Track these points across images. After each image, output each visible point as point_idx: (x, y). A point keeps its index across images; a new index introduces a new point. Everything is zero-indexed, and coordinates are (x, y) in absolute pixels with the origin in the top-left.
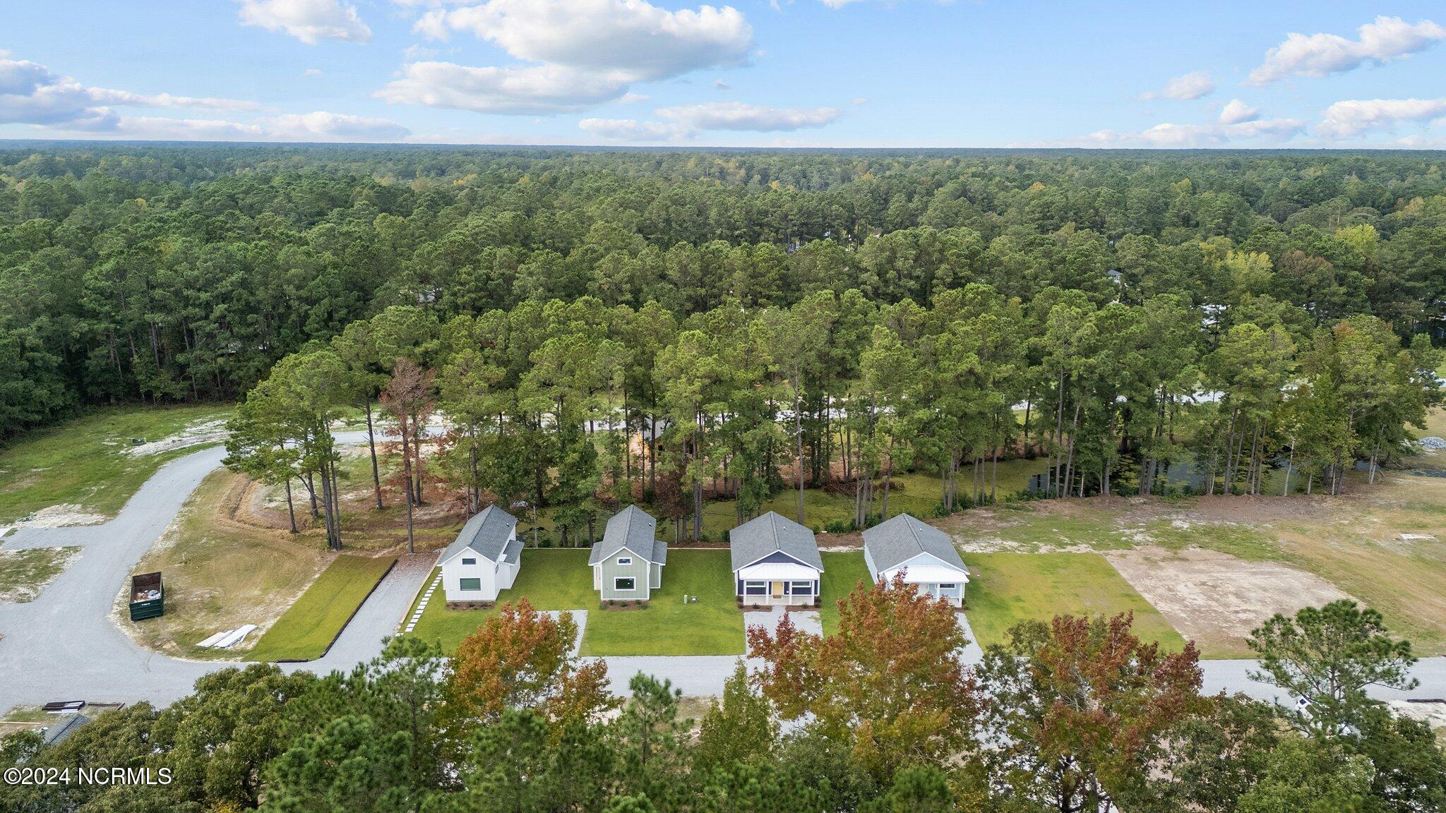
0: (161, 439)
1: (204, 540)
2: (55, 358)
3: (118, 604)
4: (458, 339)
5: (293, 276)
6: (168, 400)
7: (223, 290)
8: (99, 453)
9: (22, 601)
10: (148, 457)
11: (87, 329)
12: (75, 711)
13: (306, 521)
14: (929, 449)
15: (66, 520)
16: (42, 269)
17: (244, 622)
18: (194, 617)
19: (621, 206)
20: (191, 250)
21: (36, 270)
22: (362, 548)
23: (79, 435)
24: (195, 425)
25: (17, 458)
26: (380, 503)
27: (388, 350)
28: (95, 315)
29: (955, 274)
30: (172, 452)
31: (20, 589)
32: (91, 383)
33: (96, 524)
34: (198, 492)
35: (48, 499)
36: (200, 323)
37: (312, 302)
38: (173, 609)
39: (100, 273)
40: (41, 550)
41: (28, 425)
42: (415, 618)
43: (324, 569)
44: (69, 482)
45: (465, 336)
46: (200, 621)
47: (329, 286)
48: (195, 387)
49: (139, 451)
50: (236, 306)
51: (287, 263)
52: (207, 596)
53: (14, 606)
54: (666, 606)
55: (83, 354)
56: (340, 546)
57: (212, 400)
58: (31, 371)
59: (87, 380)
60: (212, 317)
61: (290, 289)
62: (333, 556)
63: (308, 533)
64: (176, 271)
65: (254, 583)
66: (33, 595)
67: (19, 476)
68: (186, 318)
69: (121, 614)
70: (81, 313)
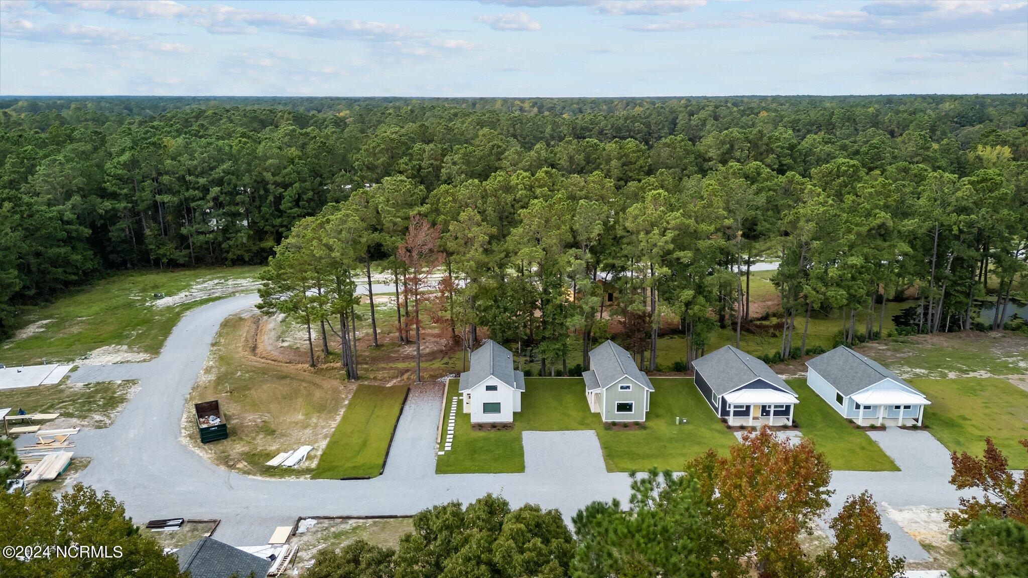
0: (176, 294)
1: (239, 373)
2: (86, 230)
3: (185, 428)
4: (445, 204)
5: (271, 165)
6: (173, 265)
7: (216, 176)
8: (130, 305)
9: (99, 427)
10: (169, 309)
11: (110, 207)
12: (176, 528)
13: (318, 357)
14: (856, 291)
15: (119, 358)
16: (72, 160)
17: (300, 443)
18: (254, 439)
19: (478, 125)
20: (191, 144)
21: (69, 160)
22: (375, 379)
23: (108, 292)
24: (198, 283)
25: (63, 310)
26: (376, 342)
27: (389, 212)
28: (114, 196)
29: (780, 162)
30: (188, 304)
31: (95, 416)
32: (111, 252)
33: (144, 361)
34: (220, 334)
35: (99, 342)
36: (199, 202)
37: (286, 186)
38: (234, 432)
39: (118, 163)
40: (104, 383)
41: (67, 284)
42: (449, 438)
43: (350, 396)
44: (111, 328)
45: (451, 201)
46: (262, 443)
47: (298, 173)
48: (193, 255)
49: (162, 303)
50: (227, 188)
51: (265, 155)
52: (259, 420)
53: (94, 432)
54: (660, 426)
55: (105, 229)
56: (357, 378)
57: (206, 265)
58: (69, 240)
59: (109, 249)
60: (209, 197)
61: (268, 176)
62: (354, 386)
63: (324, 366)
64: (179, 161)
65: (295, 409)
66: (108, 422)
67: (67, 324)
68: (187, 199)
69: (191, 436)
70: (104, 194)
